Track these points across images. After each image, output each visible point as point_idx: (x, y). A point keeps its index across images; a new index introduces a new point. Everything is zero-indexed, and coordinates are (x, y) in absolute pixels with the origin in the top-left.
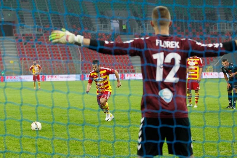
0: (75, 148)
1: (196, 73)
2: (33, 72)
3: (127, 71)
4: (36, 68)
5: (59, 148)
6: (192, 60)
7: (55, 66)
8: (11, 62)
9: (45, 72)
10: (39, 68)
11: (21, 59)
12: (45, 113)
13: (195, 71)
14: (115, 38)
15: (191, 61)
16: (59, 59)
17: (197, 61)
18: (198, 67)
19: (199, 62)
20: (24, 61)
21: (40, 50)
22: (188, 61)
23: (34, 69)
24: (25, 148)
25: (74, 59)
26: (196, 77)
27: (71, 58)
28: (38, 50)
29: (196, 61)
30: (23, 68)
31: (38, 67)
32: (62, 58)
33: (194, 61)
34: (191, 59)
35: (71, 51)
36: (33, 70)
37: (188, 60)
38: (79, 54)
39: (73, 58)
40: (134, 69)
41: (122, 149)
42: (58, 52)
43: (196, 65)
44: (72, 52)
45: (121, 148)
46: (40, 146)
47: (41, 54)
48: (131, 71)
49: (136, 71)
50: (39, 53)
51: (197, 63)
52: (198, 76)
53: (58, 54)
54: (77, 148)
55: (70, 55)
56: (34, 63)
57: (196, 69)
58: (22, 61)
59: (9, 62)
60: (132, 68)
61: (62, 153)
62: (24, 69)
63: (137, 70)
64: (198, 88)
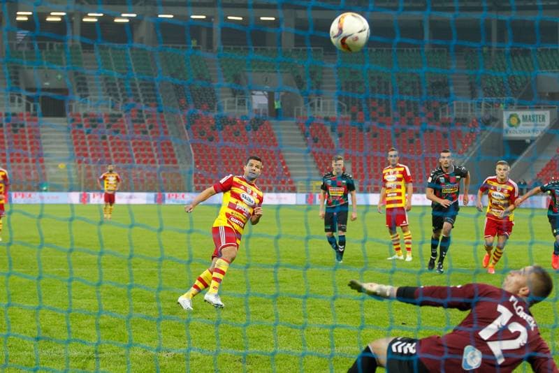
0: (177, 334)
1: (399, 194)
2: (106, 185)
3: (282, 189)
4: (112, 179)
5: (146, 332)
6: (391, 171)
7: (145, 175)
8: (62, 166)
9: (125, 188)
10: (118, 180)
11: (80, 162)
12: (121, 266)
13: (399, 190)
14: (259, 125)
15: (389, 173)
16: (153, 162)
17: (400, 172)
18: (402, 183)
19: (404, 173)
20: (86, 165)
21: (116, 145)
22: (384, 175)
23: (108, 180)
24: (82, 331)
25: (181, 162)
26: (400, 201)
27: (175, 162)
28: (112, 144)
29: (398, 172)
30: (82, 178)
31: (114, 178)
32: (157, 160)
33: (394, 173)
34: (388, 170)
35: (175, 149)
36: (106, 182)
37: (384, 172)
38: (191, 154)
39: (179, 161)
40: (295, 185)
41: (265, 337)
42: (150, 150)
43: (399, 179)
44: (178, 151)
45: (265, 334)
46: (109, 328)
47: (117, 152)
48: (289, 189)
49: (298, 189)
50: (114, 150)
51: (400, 176)
52: (404, 201)
53: (149, 153)
54: (181, 334)
55: (173, 156)
56: (109, 169)
57: (399, 187)
58: (81, 164)
59: (57, 166)
60: (291, 182)
61: (151, 341)
62: (85, 180)
63: (301, 186)
64: (404, 222)
